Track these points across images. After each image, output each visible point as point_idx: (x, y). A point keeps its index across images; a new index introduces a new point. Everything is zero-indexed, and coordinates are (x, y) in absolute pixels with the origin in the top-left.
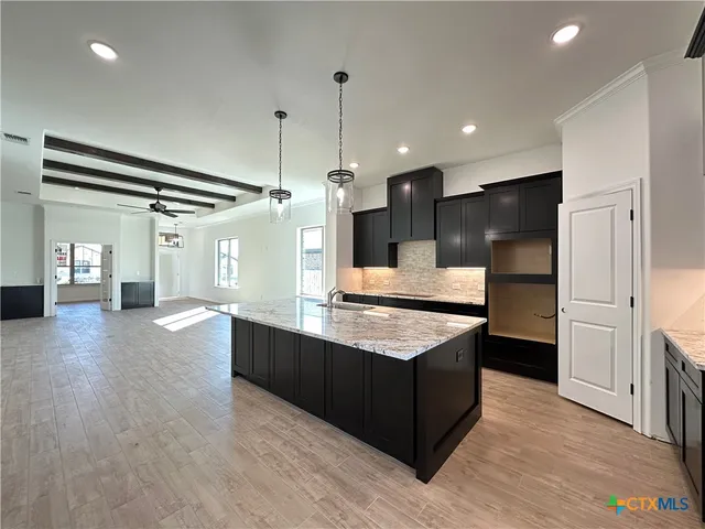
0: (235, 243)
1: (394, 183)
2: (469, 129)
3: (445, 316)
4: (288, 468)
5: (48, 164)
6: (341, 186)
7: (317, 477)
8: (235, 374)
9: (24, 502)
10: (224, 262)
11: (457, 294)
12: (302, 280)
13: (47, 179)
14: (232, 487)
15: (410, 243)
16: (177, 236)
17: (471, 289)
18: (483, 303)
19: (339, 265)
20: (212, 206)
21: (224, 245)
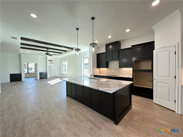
0: (66, 62)
1: (107, 46)
2: (128, 31)
3: (121, 81)
4: (81, 120)
5: (22, 44)
6: (93, 47)
7: (88, 122)
8: (67, 96)
9: (19, 126)
10: (64, 67)
11: (124, 75)
12: (83, 72)
13: (21, 48)
14: (67, 124)
15: (112, 62)
16: (52, 61)
17: (129, 74)
18: (132, 77)
19: (93, 68)
20: (61, 53)
21: (64, 63)
